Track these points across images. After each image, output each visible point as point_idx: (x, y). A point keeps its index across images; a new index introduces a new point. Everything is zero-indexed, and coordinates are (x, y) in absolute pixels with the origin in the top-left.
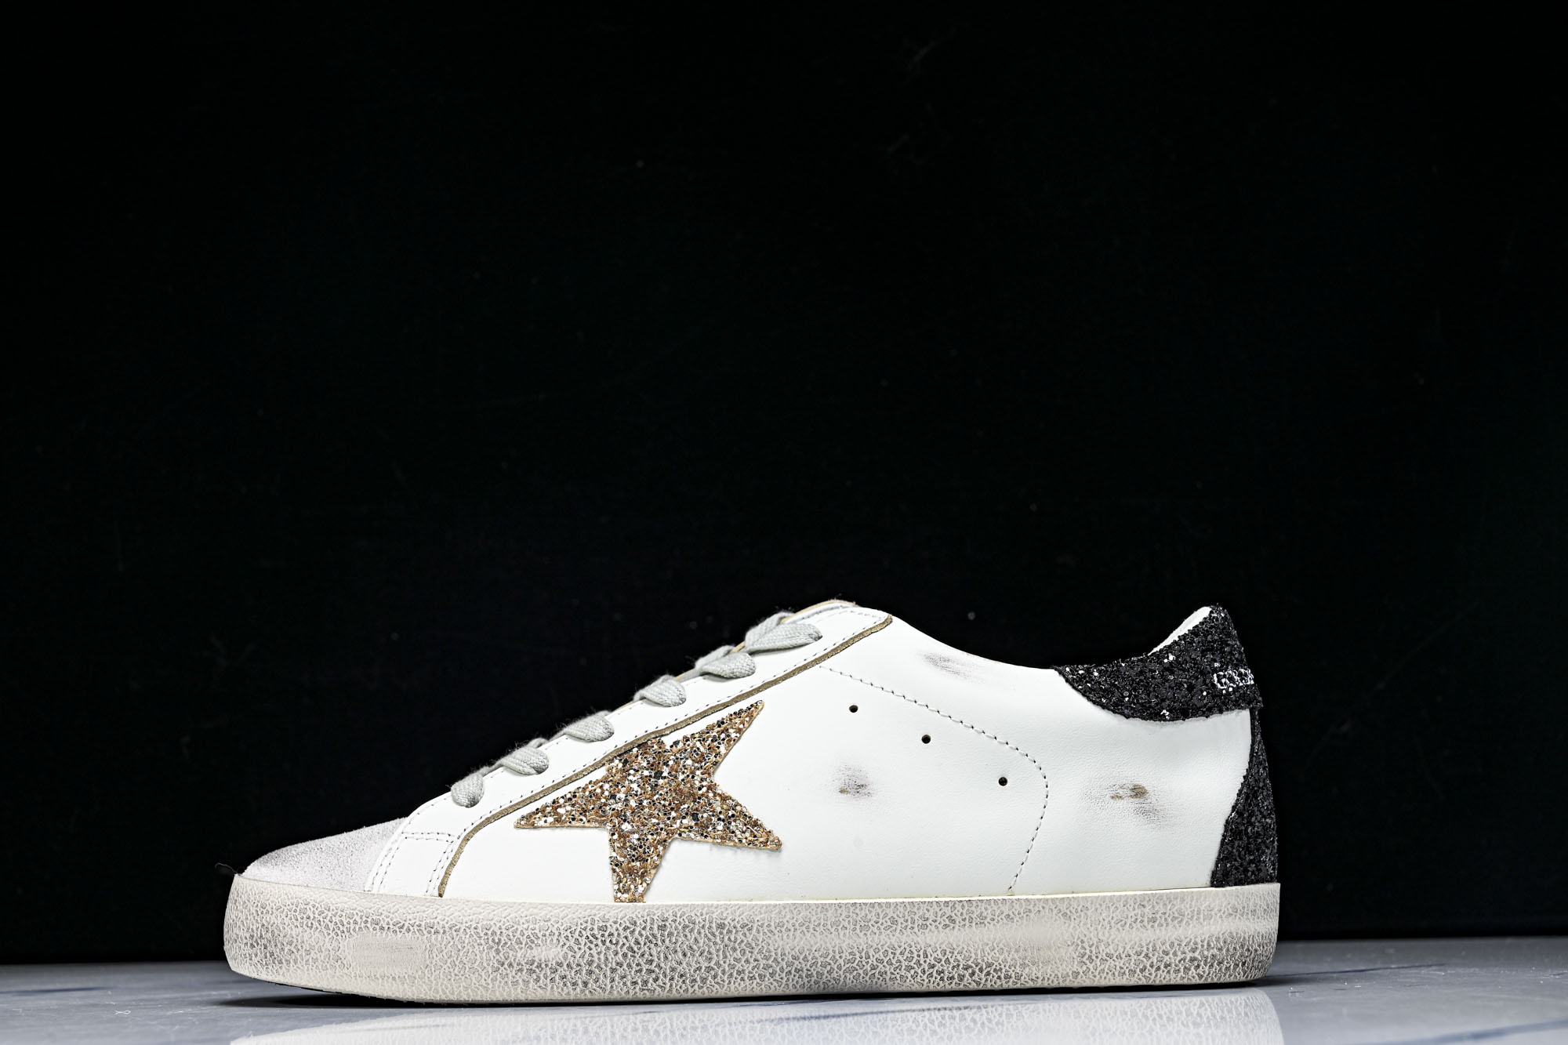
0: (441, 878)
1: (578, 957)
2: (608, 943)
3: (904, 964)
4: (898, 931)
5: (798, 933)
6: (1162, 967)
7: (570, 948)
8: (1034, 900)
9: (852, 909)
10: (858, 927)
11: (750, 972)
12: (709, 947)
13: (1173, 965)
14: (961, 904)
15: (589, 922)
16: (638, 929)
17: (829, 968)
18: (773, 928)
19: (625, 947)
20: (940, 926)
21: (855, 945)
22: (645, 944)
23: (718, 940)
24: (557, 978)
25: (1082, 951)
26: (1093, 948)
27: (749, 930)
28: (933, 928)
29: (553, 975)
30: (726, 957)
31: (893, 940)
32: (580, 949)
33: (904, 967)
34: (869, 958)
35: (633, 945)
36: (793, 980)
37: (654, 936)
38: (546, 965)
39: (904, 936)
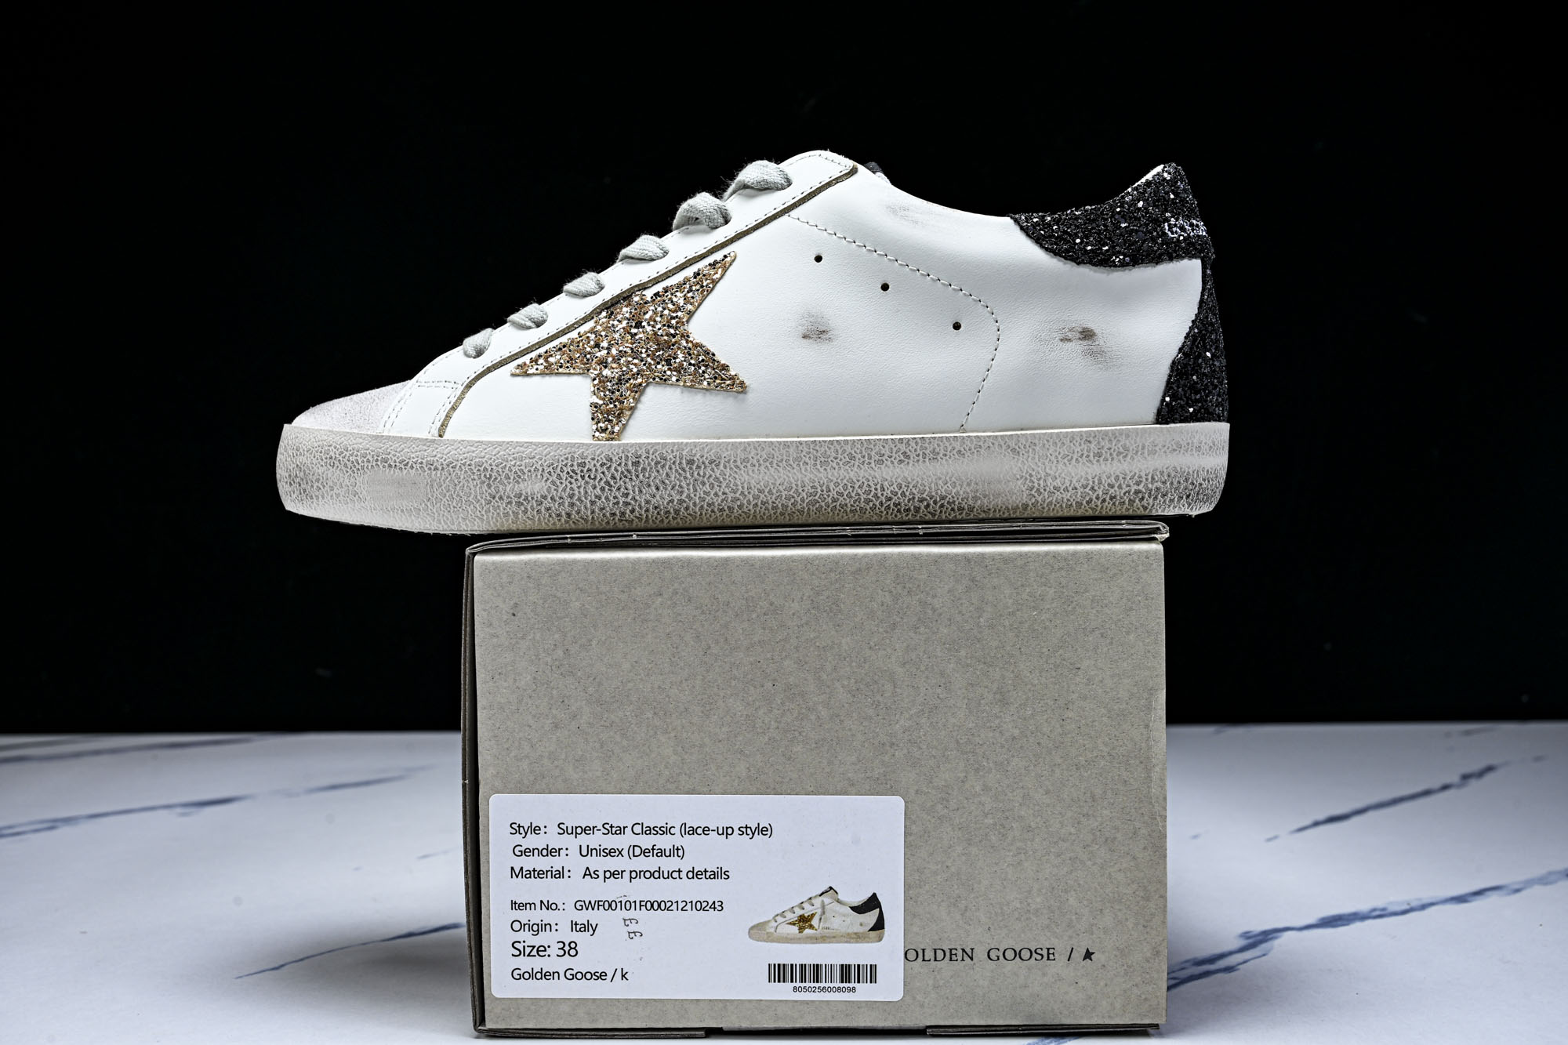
0: (442, 420)
1: (560, 490)
2: (587, 478)
3: (863, 497)
4: (856, 466)
5: (762, 468)
6: (1108, 499)
7: (553, 483)
8: (984, 437)
9: (812, 447)
10: (818, 462)
11: (719, 505)
12: (680, 481)
13: (1118, 498)
14: (915, 441)
15: (570, 459)
16: (614, 465)
17: (793, 500)
18: (739, 463)
19: (602, 482)
20: (896, 462)
21: (816, 479)
22: (621, 479)
23: (688, 475)
24: (542, 508)
25: (1030, 484)
26: (1041, 482)
27: (717, 465)
28: (889, 463)
29: (539, 507)
30: (696, 491)
31: (852, 474)
33: (863, 500)
34: (830, 491)
35: (610, 480)
36: (760, 511)
37: (629, 471)
38: (532, 498)
39: (862, 471)
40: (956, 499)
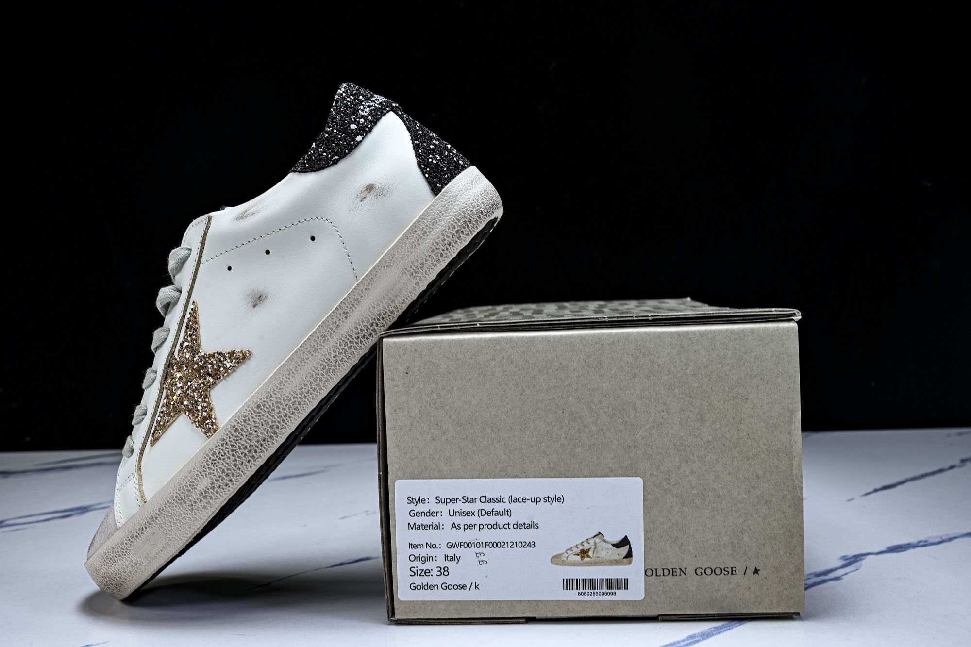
0: (140, 495)
1: (216, 474)
2: (222, 457)
5: (291, 379)
7: (210, 474)
8: (370, 273)
9: (303, 349)
10: (312, 353)
11: (289, 412)
12: (263, 419)
14: (343, 304)
15: (206, 457)
16: (228, 440)
17: (319, 379)
18: (279, 387)
19: (230, 452)
20: (345, 320)
21: (318, 361)
22: (236, 443)
23: (263, 413)
24: (217, 489)
25: (410, 273)
26: (412, 267)
27: (271, 397)
28: (343, 323)
30: (273, 416)
31: (332, 343)
32: (213, 470)
34: (330, 359)
35: (231, 448)
37: (236, 437)
38: (208, 489)
39: (334, 338)
40: (385, 310)
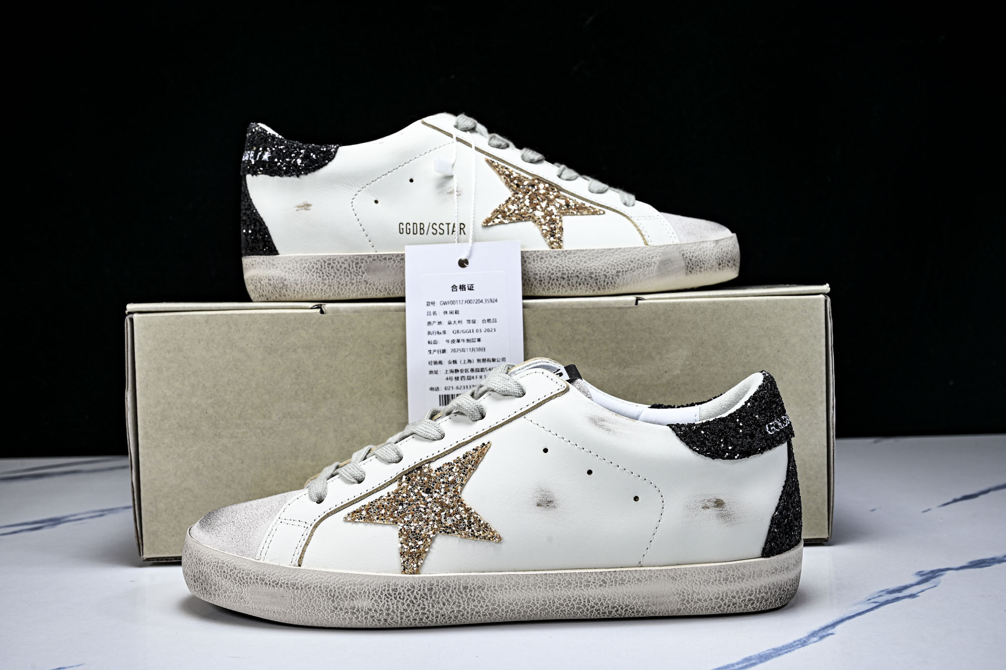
0: (300, 554)
1: (380, 606)
2: (398, 598)
3: (576, 606)
4: (572, 588)
5: (512, 590)
6: (731, 605)
7: (376, 601)
8: (654, 571)
9: (544, 577)
10: (548, 586)
11: (483, 612)
12: (459, 599)
13: (738, 604)
14: (610, 573)
15: (387, 586)
17: (531, 609)
18: (497, 588)
19: (408, 601)
20: (597, 586)
21: (546, 596)
22: (420, 599)
24: (369, 617)
25: (683, 598)
26: (690, 596)
27: (482, 590)
28: (593, 587)
29: (366, 616)
30: (468, 604)
31: (569, 593)
32: (381, 601)
33: (576, 608)
34: (555, 603)
35: (413, 599)
36: (509, 615)
37: (425, 594)
38: (362, 610)
39: (576, 591)
40: (635, 606)
